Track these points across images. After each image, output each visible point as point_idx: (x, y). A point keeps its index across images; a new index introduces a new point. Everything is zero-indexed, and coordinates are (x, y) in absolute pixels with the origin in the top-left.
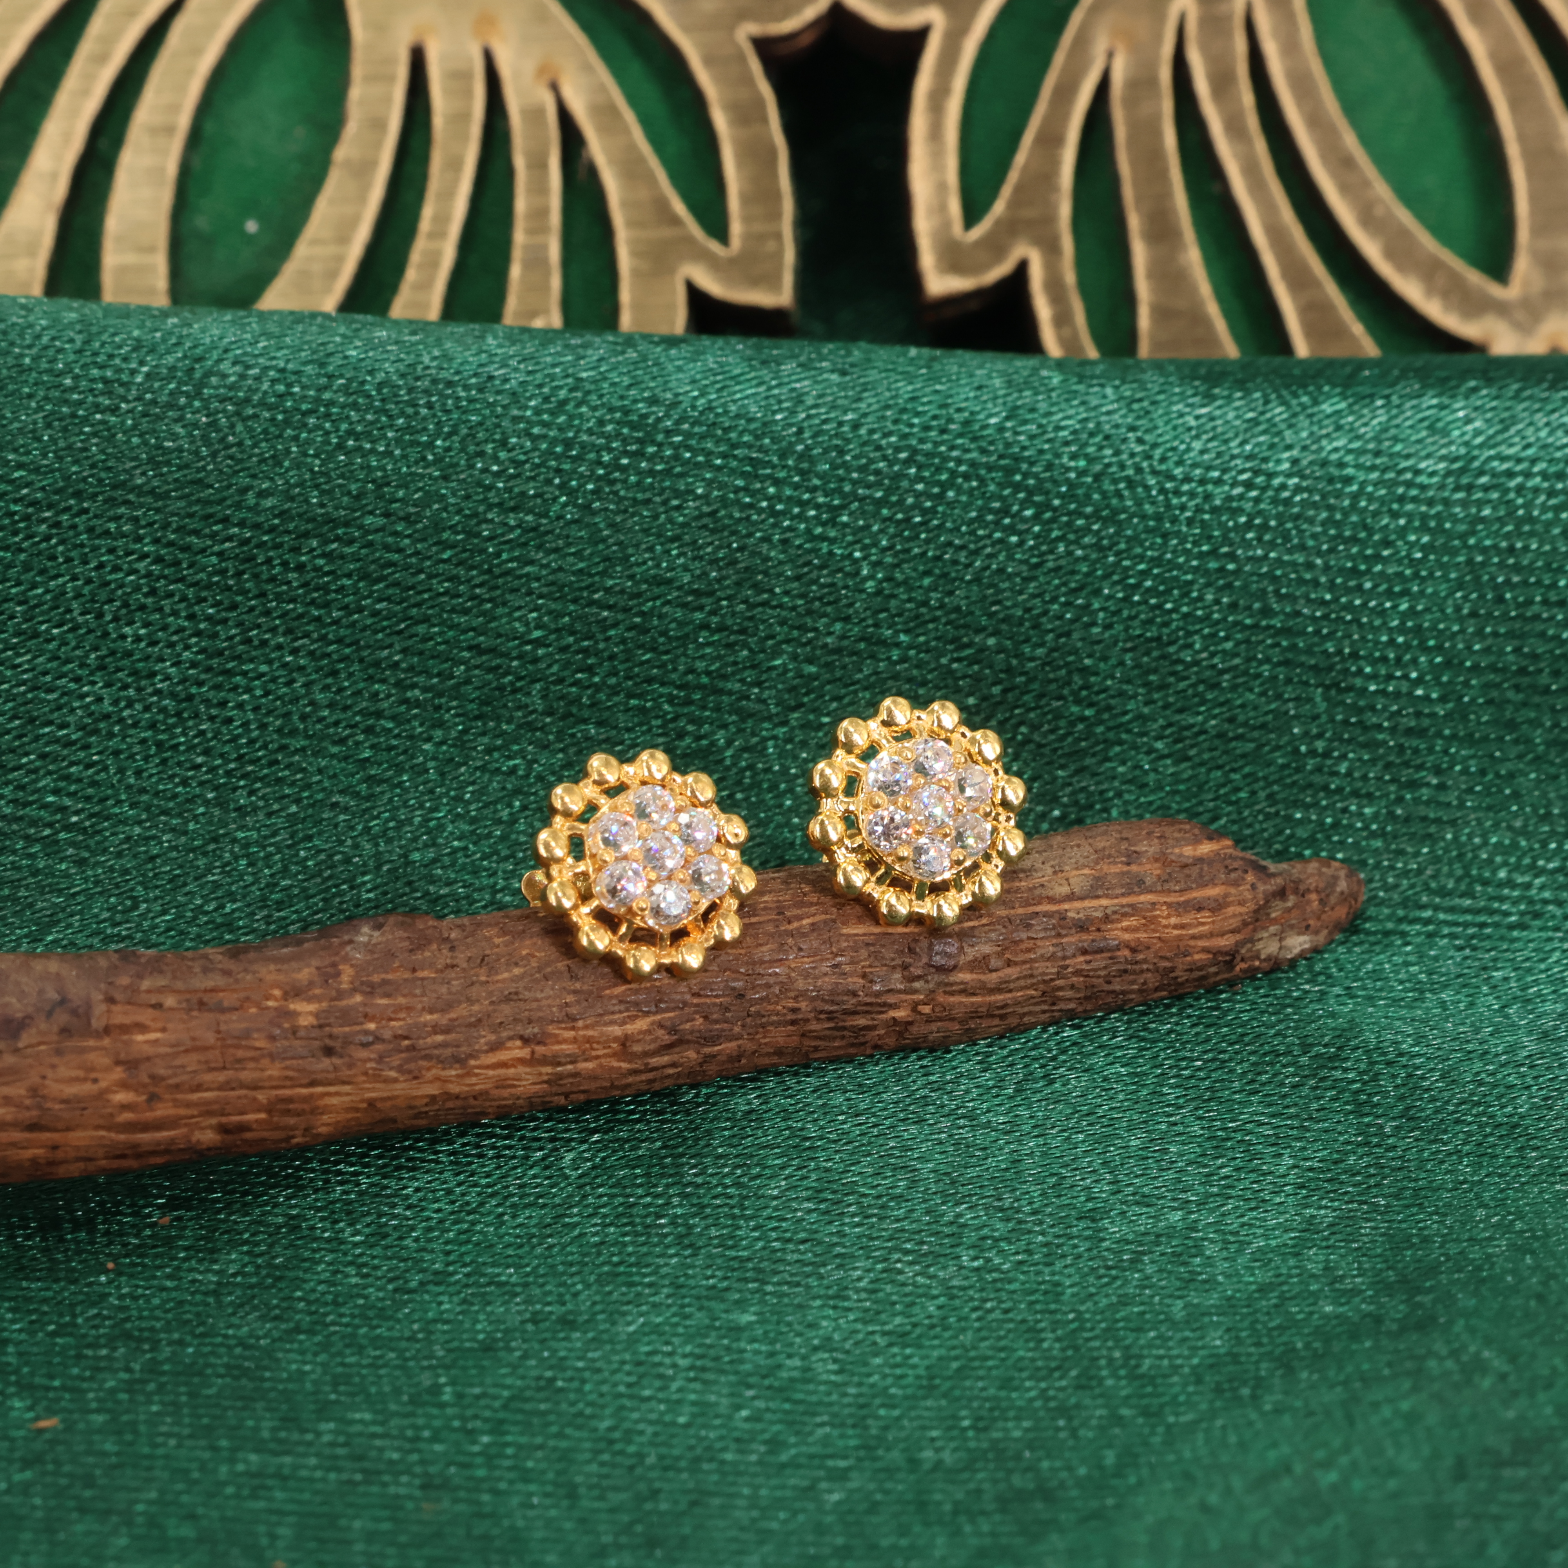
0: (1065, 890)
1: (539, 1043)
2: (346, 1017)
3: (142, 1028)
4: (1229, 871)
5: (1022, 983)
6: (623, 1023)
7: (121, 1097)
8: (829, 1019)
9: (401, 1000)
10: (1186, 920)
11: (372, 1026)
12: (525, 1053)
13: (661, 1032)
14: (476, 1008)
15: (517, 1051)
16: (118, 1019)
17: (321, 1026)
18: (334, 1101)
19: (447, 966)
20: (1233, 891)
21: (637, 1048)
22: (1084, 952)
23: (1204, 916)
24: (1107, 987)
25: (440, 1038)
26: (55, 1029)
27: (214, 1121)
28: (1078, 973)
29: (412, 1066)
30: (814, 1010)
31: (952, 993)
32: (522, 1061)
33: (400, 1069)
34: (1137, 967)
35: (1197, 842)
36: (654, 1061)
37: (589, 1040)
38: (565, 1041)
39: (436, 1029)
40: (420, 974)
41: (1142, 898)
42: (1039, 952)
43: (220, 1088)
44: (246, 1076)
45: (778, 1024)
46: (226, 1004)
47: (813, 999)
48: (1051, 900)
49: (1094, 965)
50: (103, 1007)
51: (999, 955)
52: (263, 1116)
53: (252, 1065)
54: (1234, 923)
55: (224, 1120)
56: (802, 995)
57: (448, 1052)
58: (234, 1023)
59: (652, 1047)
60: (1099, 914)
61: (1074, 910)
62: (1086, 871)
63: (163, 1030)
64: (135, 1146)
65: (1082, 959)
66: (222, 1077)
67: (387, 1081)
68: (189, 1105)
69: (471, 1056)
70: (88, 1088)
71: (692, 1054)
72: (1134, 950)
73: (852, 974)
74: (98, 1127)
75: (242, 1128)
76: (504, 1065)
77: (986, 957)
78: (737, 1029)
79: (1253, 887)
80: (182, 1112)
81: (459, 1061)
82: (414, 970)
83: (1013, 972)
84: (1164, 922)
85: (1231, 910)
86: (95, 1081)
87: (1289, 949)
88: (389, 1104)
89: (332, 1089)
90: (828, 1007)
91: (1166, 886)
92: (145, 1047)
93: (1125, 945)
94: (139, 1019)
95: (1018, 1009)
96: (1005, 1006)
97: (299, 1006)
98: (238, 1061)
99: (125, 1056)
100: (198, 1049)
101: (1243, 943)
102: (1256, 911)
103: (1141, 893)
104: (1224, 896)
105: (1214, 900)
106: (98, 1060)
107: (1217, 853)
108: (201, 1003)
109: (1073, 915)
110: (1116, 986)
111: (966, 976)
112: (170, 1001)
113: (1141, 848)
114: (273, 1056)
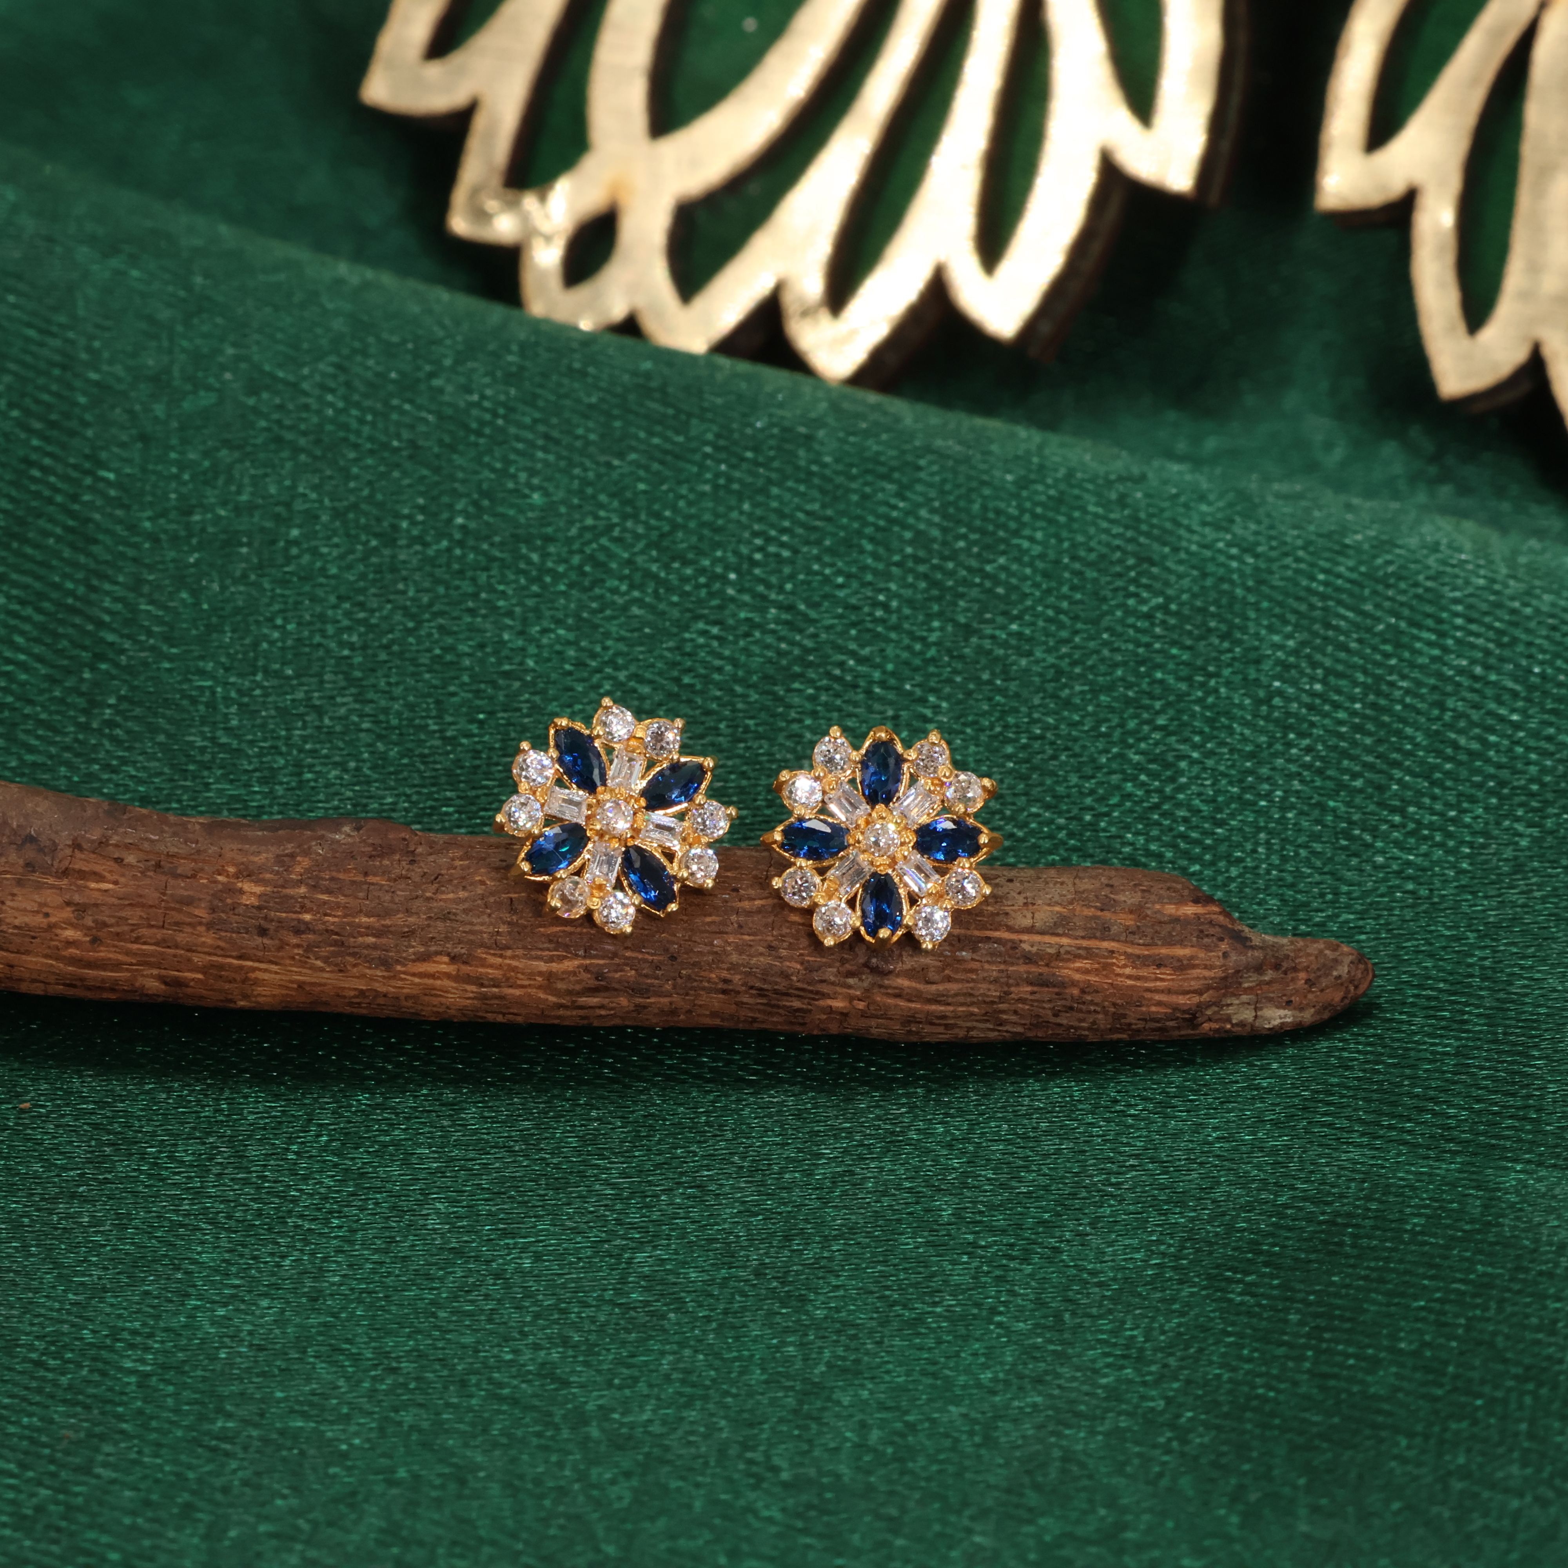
0: (1027, 922)
1: (465, 963)
2: (285, 902)
3: (100, 878)
4: (1201, 934)
5: (961, 999)
6: (551, 961)
7: (70, 934)
8: (762, 996)
9: (341, 899)
10: (1143, 972)
11: (307, 917)
12: (451, 969)
13: (585, 976)
14: (411, 920)
15: (443, 966)
16: (78, 865)
17: (259, 908)
18: (266, 976)
19: (401, 877)
20: (1202, 955)
21: (560, 985)
22: (1030, 982)
23: (1165, 973)
24: (1053, 1020)
25: (371, 940)
26: (21, 862)
27: (155, 972)
28: (1021, 1000)
29: (339, 959)
30: (745, 984)
31: (888, 995)
32: (448, 976)
33: (326, 960)
34: (1084, 1007)
35: (1181, 902)
36: (583, 1000)
37: (514, 969)
38: (491, 966)
39: (369, 930)
40: (371, 879)
41: (1105, 944)
42: (983, 974)
43: (157, 944)
44: (181, 938)
46: (179, 871)
47: (747, 975)
48: (1010, 929)
49: (1037, 997)
50: (68, 851)
51: (940, 969)
52: (199, 976)
53: (188, 929)
55: (164, 972)
56: (733, 967)
57: (376, 954)
58: (180, 888)
59: (578, 987)
60: (1052, 951)
61: (1029, 943)
62: (1058, 909)
63: (116, 883)
64: (82, 979)
65: (1027, 988)
66: (159, 934)
67: (313, 968)
68: (128, 953)
69: (398, 962)
70: (39, 920)
71: (623, 1001)
72: (1083, 991)
73: (790, 959)
74: (46, 956)
75: (178, 983)
76: (432, 976)
77: (924, 969)
78: (668, 987)
79: (1225, 955)
80: (121, 957)
81: (385, 963)
82: (366, 874)
83: (954, 987)
84: (1118, 970)
85: (1195, 972)
87: (1267, 1020)
88: (318, 989)
89: (261, 965)
90: (759, 984)
91: (1131, 937)
92: (96, 894)
93: (1074, 983)
94: (98, 868)
95: (960, 1022)
96: (944, 1017)
97: (247, 886)
98: (177, 924)
99: (77, 898)
100: (143, 906)
101: (1209, 1005)
102: (1225, 978)
103: (1103, 939)
104: (1192, 958)
105: (1179, 960)
106: (51, 897)
107: (1198, 916)
108: (158, 865)
109: (1026, 947)
110: (1063, 1020)
111: (904, 983)
112: (131, 859)
113: (1121, 898)
114: (209, 926)
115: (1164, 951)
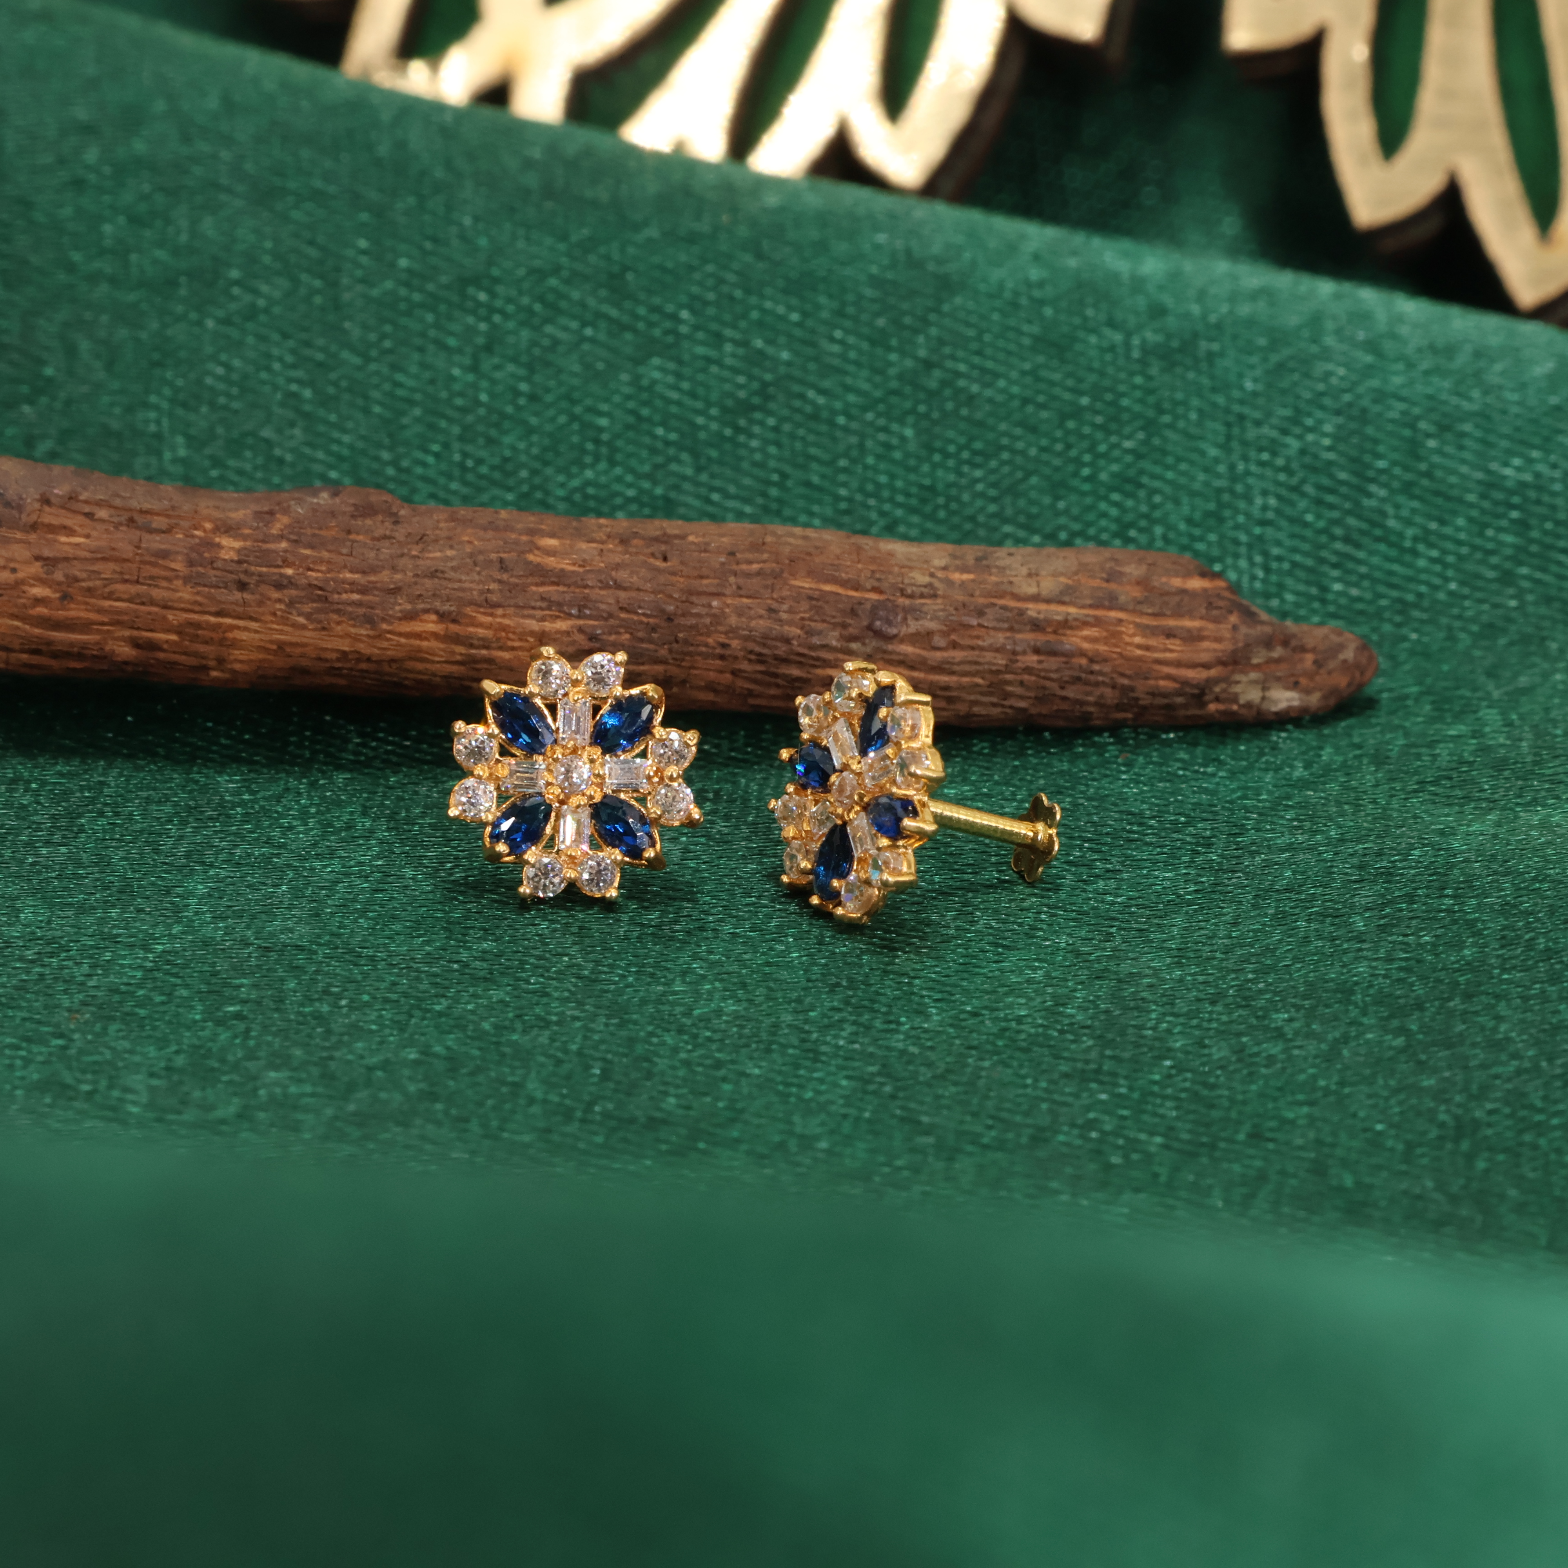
0: (1032, 590)
1: (454, 621)
2: (265, 558)
3: (69, 531)
4: (1210, 606)
5: (967, 668)
6: (543, 619)
7: (38, 591)
8: (761, 662)
9: (325, 555)
10: (1152, 642)
11: (289, 572)
12: (439, 628)
13: (579, 637)
14: (398, 576)
15: (430, 624)
16: (47, 519)
17: (239, 562)
18: (244, 636)
19: (385, 537)
20: (1211, 626)
22: (1037, 651)
23: (1174, 644)
24: (1059, 692)
25: (356, 597)
27: (127, 633)
28: (1028, 670)
29: (322, 617)
30: (744, 649)
32: (435, 635)
33: (308, 616)
34: (1092, 678)
35: (1187, 575)
37: (504, 628)
38: (481, 625)
39: (354, 587)
40: (353, 537)
41: (1113, 614)
42: (989, 641)
43: (131, 601)
44: (158, 593)
45: (706, 656)
46: (154, 525)
47: (747, 639)
48: (1015, 597)
49: (1045, 666)
50: (37, 505)
51: (945, 634)
52: (174, 637)
53: (164, 584)
54: (1205, 657)
55: (135, 633)
56: (732, 631)
57: (361, 611)
58: (156, 542)
59: (571, 649)
60: (1059, 618)
61: (1033, 610)
62: (1063, 580)
63: (87, 536)
64: (49, 643)
65: (1035, 658)
66: (134, 589)
67: (295, 625)
68: (100, 611)
69: (383, 620)
70: (6, 576)
72: (1092, 661)
73: (790, 623)
74: (12, 617)
75: (153, 646)
76: (418, 636)
77: (930, 634)
78: (663, 652)
79: (1235, 628)
80: (93, 616)
81: (370, 621)
82: (349, 532)
83: (958, 655)
84: (1127, 639)
85: (1206, 644)
86: (14, 570)
87: (1276, 702)
88: (298, 651)
89: (241, 623)
90: (757, 649)
91: (1139, 607)
92: (66, 548)
93: (1082, 653)
94: (69, 522)
95: (964, 695)
96: (947, 688)
97: (225, 541)
98: (152, 578)
99: (47, 553)
100: (116, 560)
101: (1216, 681)
102: (1234, 652)
103: (1110, 608)
104: (1200, 629)
105: (1189, 630)
106: (20, 552)
107: (1205, 590)
108: (131, 520)
109: (1032, 613)
110: (1071, 692)
111: (907, 649)
112: (102, 513)
113: (1127, 569)
114: (187, 580)
115: (1172, 623)
